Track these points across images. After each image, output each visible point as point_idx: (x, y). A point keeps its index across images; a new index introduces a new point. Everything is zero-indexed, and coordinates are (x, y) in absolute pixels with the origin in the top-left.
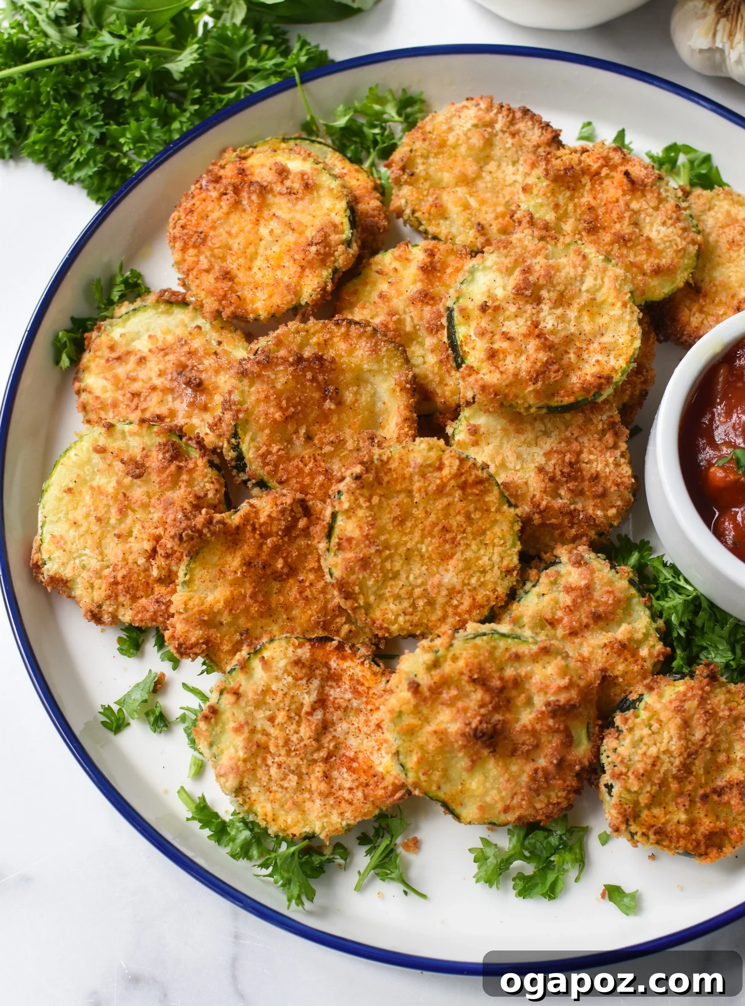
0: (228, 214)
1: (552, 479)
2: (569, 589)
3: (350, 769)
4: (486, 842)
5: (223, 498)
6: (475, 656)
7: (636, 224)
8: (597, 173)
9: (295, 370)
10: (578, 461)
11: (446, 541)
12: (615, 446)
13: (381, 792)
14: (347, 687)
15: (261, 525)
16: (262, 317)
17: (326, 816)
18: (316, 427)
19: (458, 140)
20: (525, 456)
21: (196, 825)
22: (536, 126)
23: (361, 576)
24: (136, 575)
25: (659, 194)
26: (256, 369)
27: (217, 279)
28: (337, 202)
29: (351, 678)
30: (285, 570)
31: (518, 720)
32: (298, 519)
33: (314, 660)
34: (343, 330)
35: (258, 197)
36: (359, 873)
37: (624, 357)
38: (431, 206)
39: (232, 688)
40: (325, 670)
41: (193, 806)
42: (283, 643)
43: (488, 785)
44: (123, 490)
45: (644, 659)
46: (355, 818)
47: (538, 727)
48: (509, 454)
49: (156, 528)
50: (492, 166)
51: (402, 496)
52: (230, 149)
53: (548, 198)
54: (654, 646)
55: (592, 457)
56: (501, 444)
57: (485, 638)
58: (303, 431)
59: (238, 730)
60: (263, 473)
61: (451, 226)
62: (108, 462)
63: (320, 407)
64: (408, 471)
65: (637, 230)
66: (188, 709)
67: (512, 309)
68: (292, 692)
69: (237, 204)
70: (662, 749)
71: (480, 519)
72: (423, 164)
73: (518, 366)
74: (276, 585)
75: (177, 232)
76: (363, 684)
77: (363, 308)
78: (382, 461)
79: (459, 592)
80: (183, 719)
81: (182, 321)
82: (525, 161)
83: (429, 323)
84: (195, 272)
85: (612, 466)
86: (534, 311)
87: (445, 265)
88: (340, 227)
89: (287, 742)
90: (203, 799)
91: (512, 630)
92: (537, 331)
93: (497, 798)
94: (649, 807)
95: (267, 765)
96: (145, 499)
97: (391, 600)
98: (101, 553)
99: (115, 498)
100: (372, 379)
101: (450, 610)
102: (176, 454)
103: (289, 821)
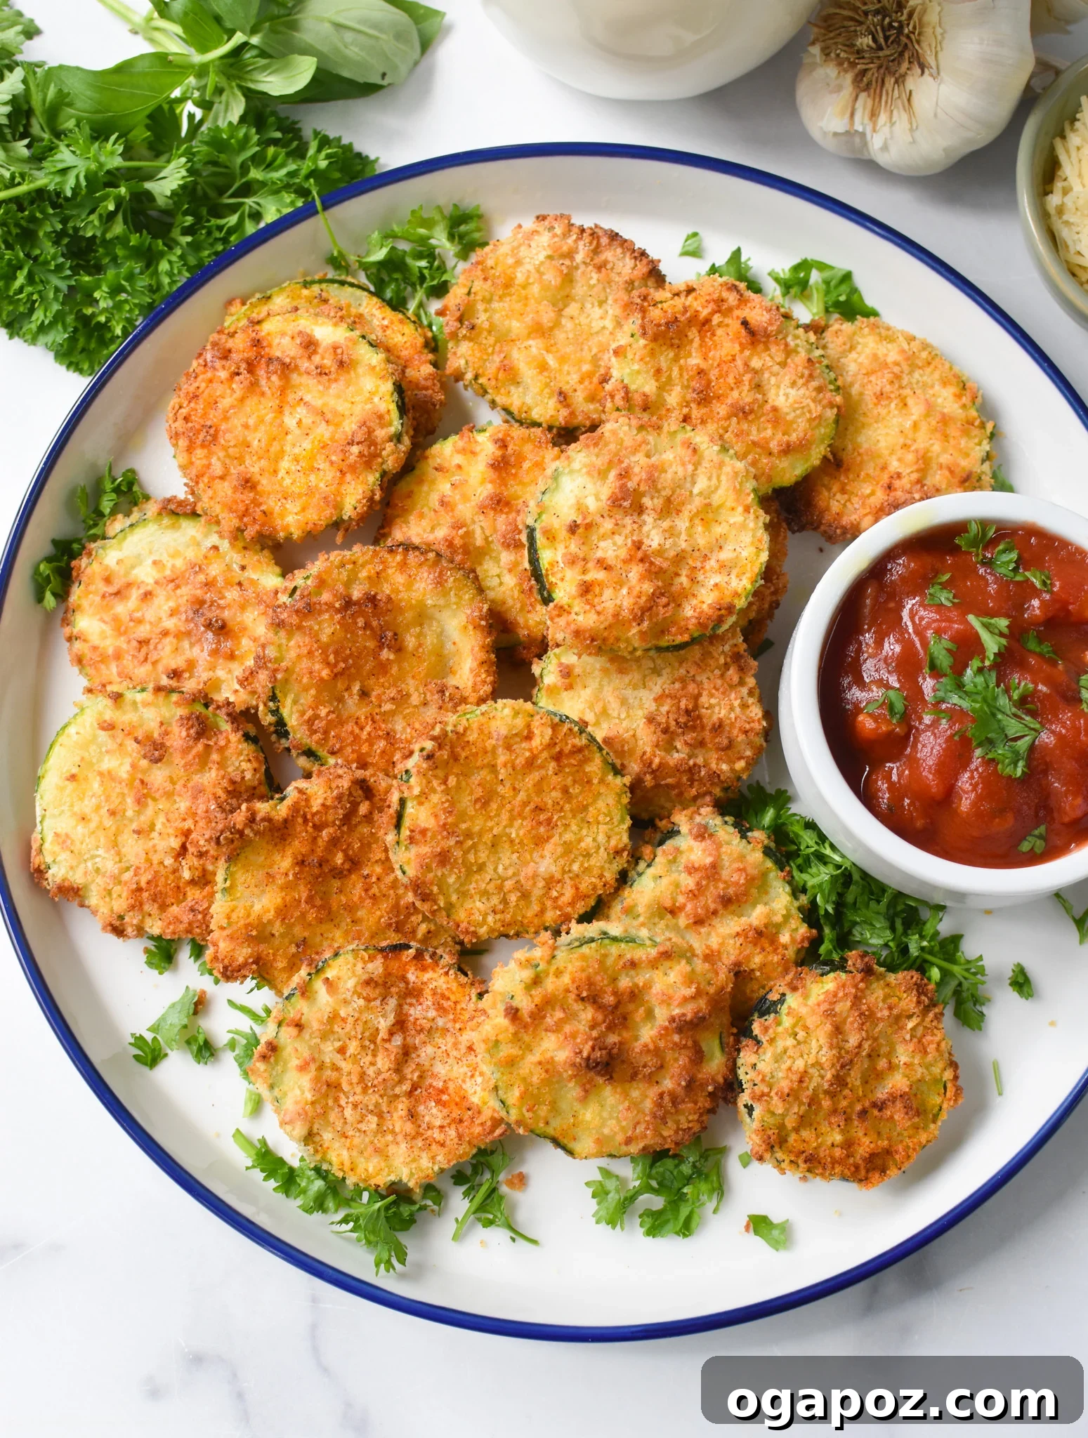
0: (242, 400)
1: (666, 731)
2: (691, 870)
3: (438, 1102)
4: (606, 1173)
5: (263, 778)
6: (583, 970)
7: (758, 387)
8: (707, 321)
9: (343, 618)
10: (696, 707)
11: (540, 823)
12: (742, 683)
13: (477, 1130)
14: (430, 1003)
15: (314, 815)
16: (295, 537)
17: (414, 1160)
18: (372, 681)
19: (528, 277)
20: (631, 701)
21: (258, 1175)
22: (628, 254)
23: (439, 874)
24: (163, 879)
25: (787, 345)
26: (295, 620)
27: (235, 489)
28: (380, 382)
29: (434, 992)
30: (347, 866)
31: (637, 1038)
32: (359, 804)
33: (388, 974)
34: (399, 558)
35: (280, 378)
36: (457, 1220)
37: (748, 575)
38: (499, 369)
39: (293, 1020)
40: (402, 985)
41: (253, 1152)
42: (350, 957)
43: (605, 1114)
44: (140, 776)
45: (785, 947)
46: (449, 1161)
47: (662, 1044)
48: (611, 699)
49: (184, 820)
50: (572, 309)
51: (484, 773)
52: (238, 301)
53: (646, 363)
54: (797, 929)
55: (713, 701)
56: (601, 686)
57: (593, 945)
58: (356, 688)
59: (303, 1068)
60: (312, 742)
61: (524, 394)
62: (119, 741)
63: (376, 655)
64: (490, 743)
65: (760, 397)
66: (237, 1032)
67: (608, 525)
68: (366, 1016)
69: (254, 386)
70: (810, 1062)
71: (581, 792)
72: (486, 311)
73: (618, 602)
74: (336, 884)
75: (180, 425)
76: (448, 999)
77: (422, 516)
78: (457, 733)
79: (559, 881)
80: (232, 1045)
81: (193, 538)
82: (616, 301)
83: (504, 537)
84: (206, 479)
85: (738, 710)
86: (635, 526)
87: (520, 458)
88: (387, 417)
89: (363, 1075)
90: (264, 1142)
91: (626, 931)
92: (640, 554)
93: (617, 1129)
94: (797, 1130)
95: (340, 1106)
96: (169, 787)
97: (477, 897)
98: (118, 853)
99: (130, 784)
100: (438, 615)
101: (549, 903)
102: (202, 729)
103: (371, 1169)
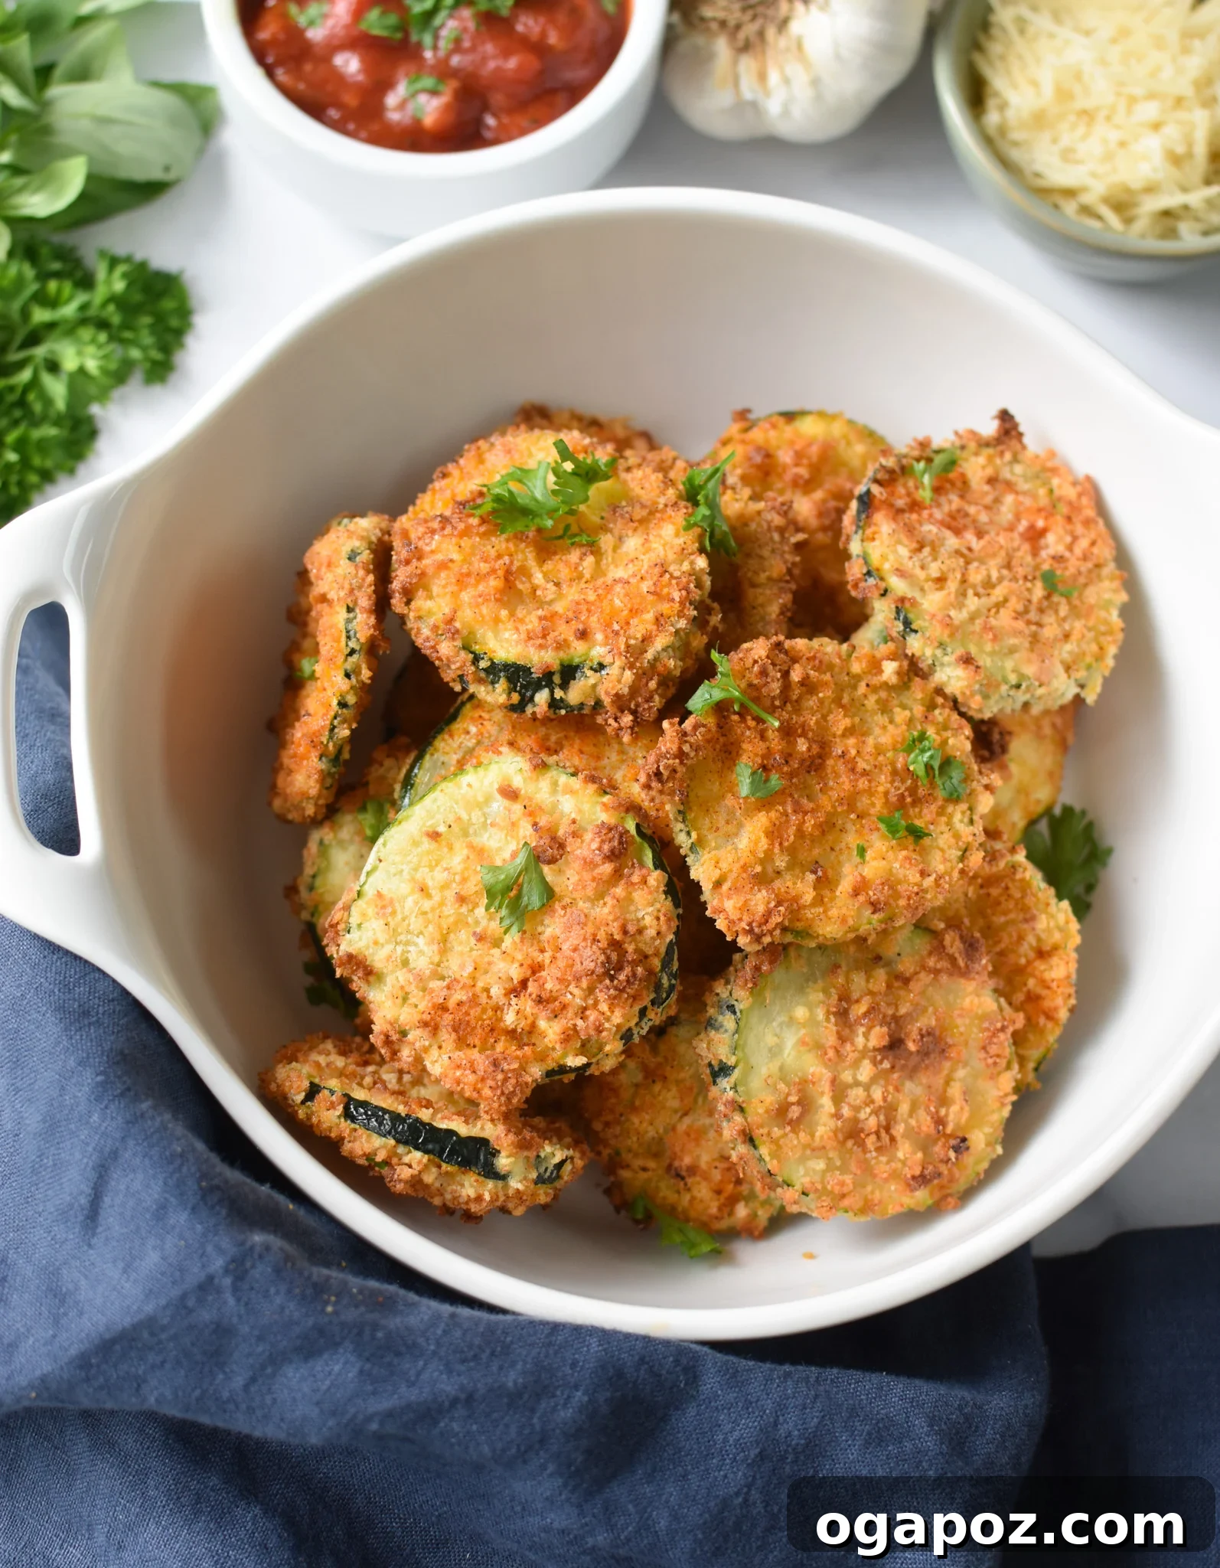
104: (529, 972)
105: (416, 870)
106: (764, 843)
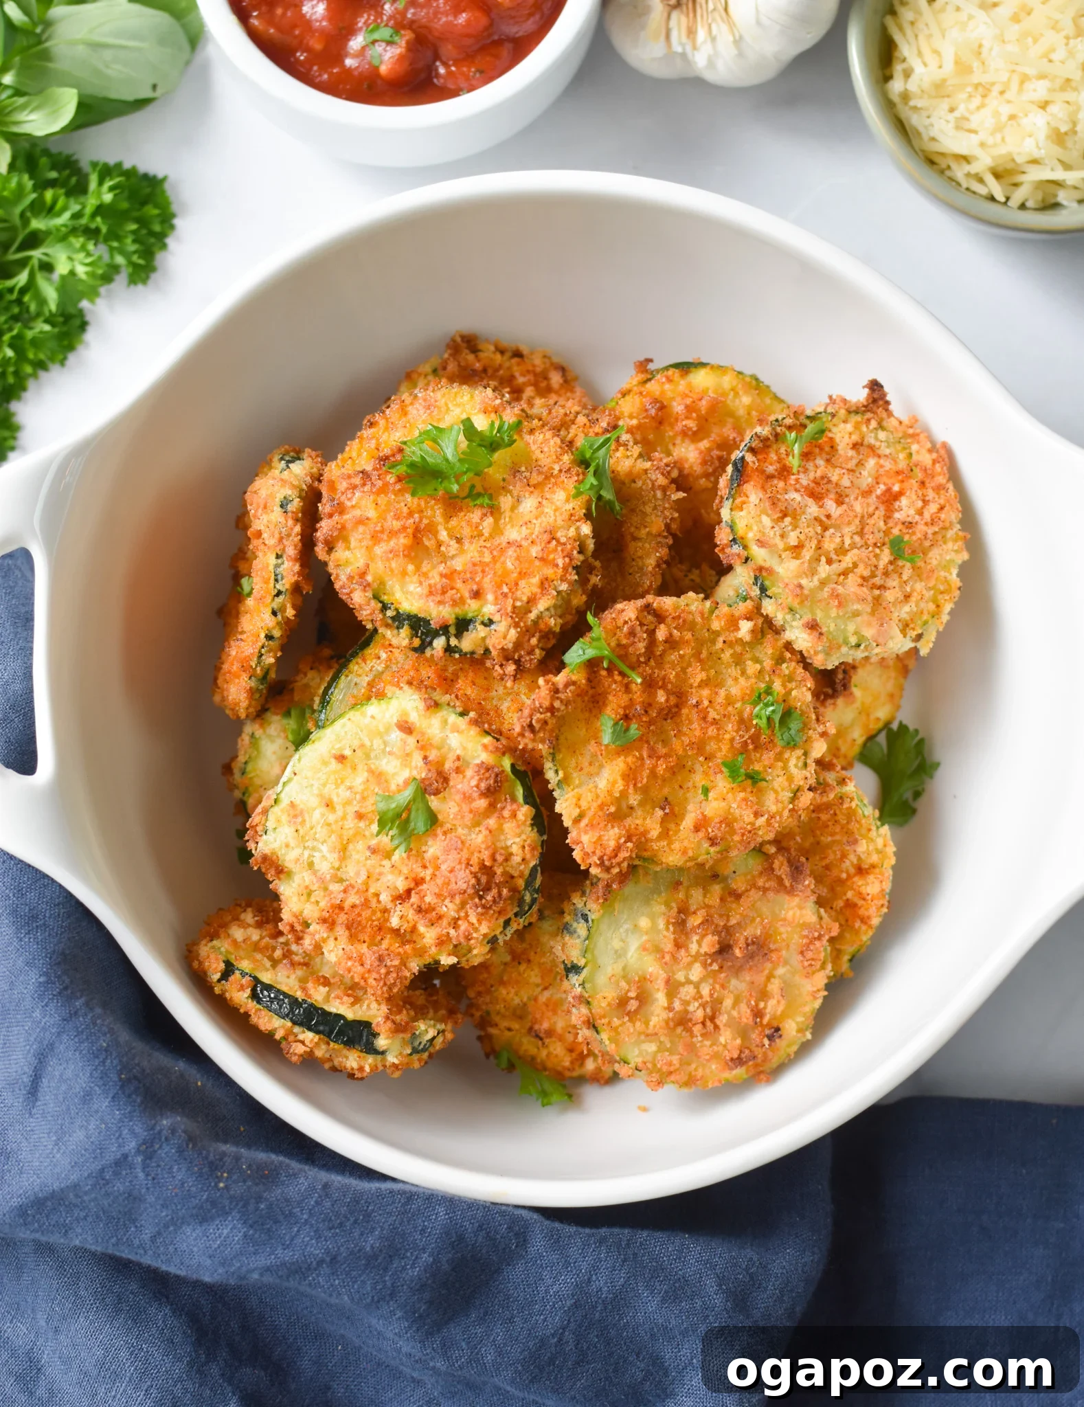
104: (412, 885)
105: (324, 785)
106: (620, 785)
